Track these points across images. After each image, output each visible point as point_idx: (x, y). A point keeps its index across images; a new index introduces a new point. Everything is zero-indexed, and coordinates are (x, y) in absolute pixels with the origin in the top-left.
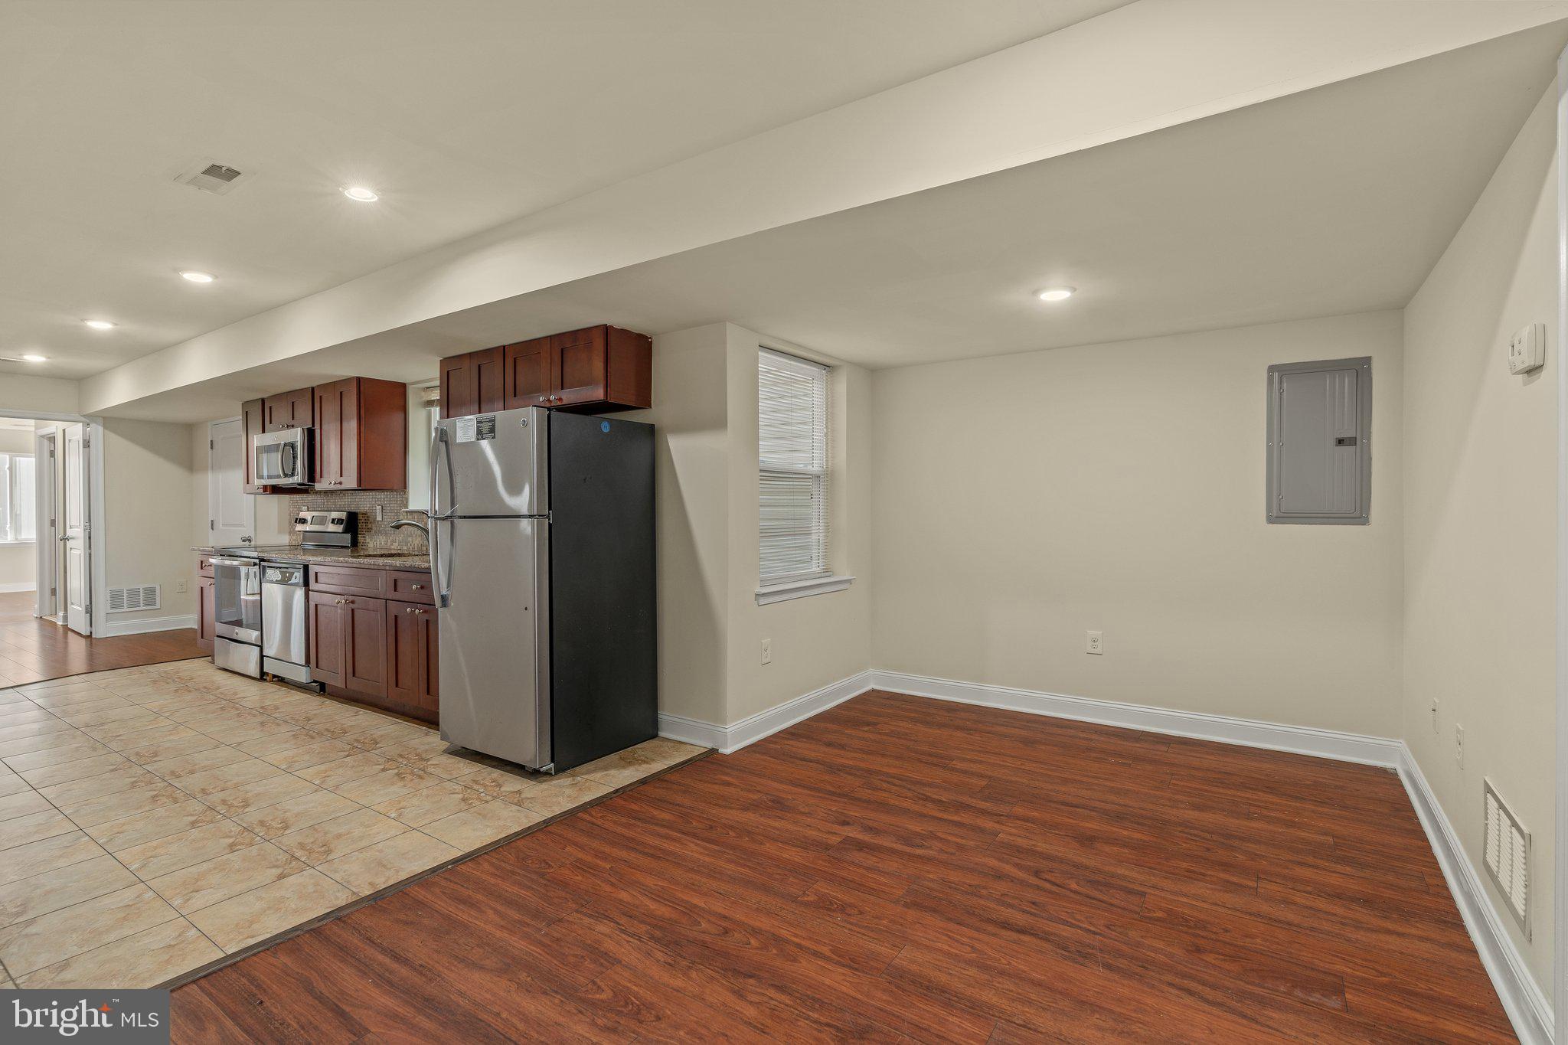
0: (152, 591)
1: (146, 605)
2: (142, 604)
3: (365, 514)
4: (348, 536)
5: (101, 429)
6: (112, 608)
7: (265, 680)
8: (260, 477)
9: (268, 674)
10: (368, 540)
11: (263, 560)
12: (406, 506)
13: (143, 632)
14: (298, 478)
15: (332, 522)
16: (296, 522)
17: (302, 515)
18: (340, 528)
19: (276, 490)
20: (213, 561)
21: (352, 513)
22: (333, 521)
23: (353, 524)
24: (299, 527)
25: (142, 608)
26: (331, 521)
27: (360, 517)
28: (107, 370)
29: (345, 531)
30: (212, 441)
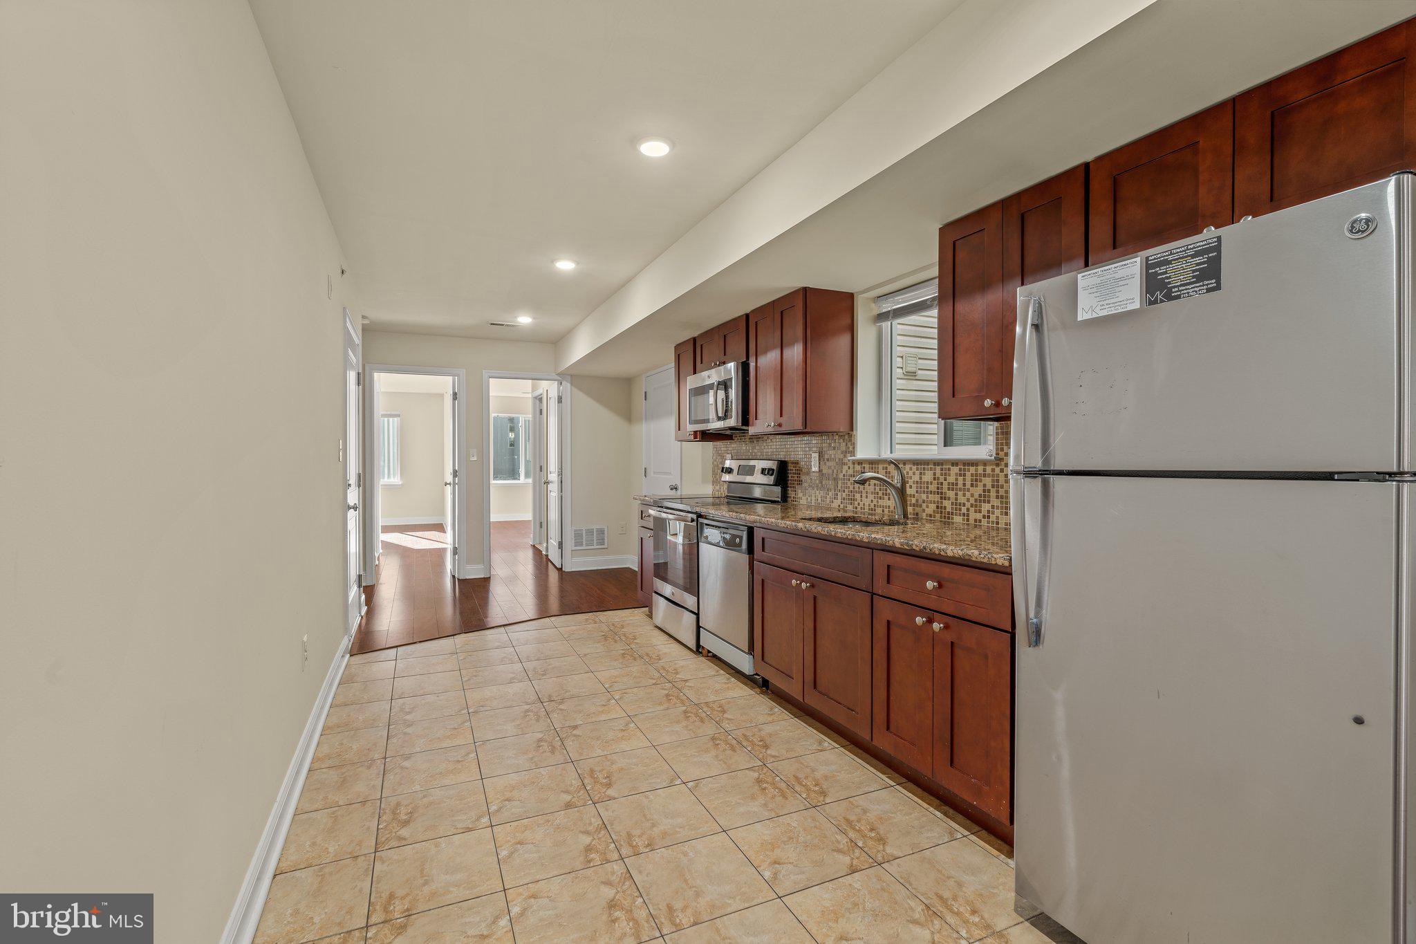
0: (601, 532)
1: (597, 545)
2: (595, 543)
3: (796, 463)
4: (778, 489)
5: (569, 385)
6: (576, 546)
7: (701, 653)
8: (693, 422)
9: (703, 647)
10: (800, 495)
11: (700, 516)
12: (853, 453)
13: (595, 568)
14: (732, 422)
15: (762, 473)
16: (722, 471)
17: (728, 464)
18: (770, 479)
19: (705, 436)
20: (651, 512)
21: (781, 461)
22: (763, 471)
23: (783, 474)
24: (727, 477)
25: (595, 547)
26: (760, 471)
27: (791, 467)
28: (573, 328)
29: (776, 484)
30: (646, 393)
